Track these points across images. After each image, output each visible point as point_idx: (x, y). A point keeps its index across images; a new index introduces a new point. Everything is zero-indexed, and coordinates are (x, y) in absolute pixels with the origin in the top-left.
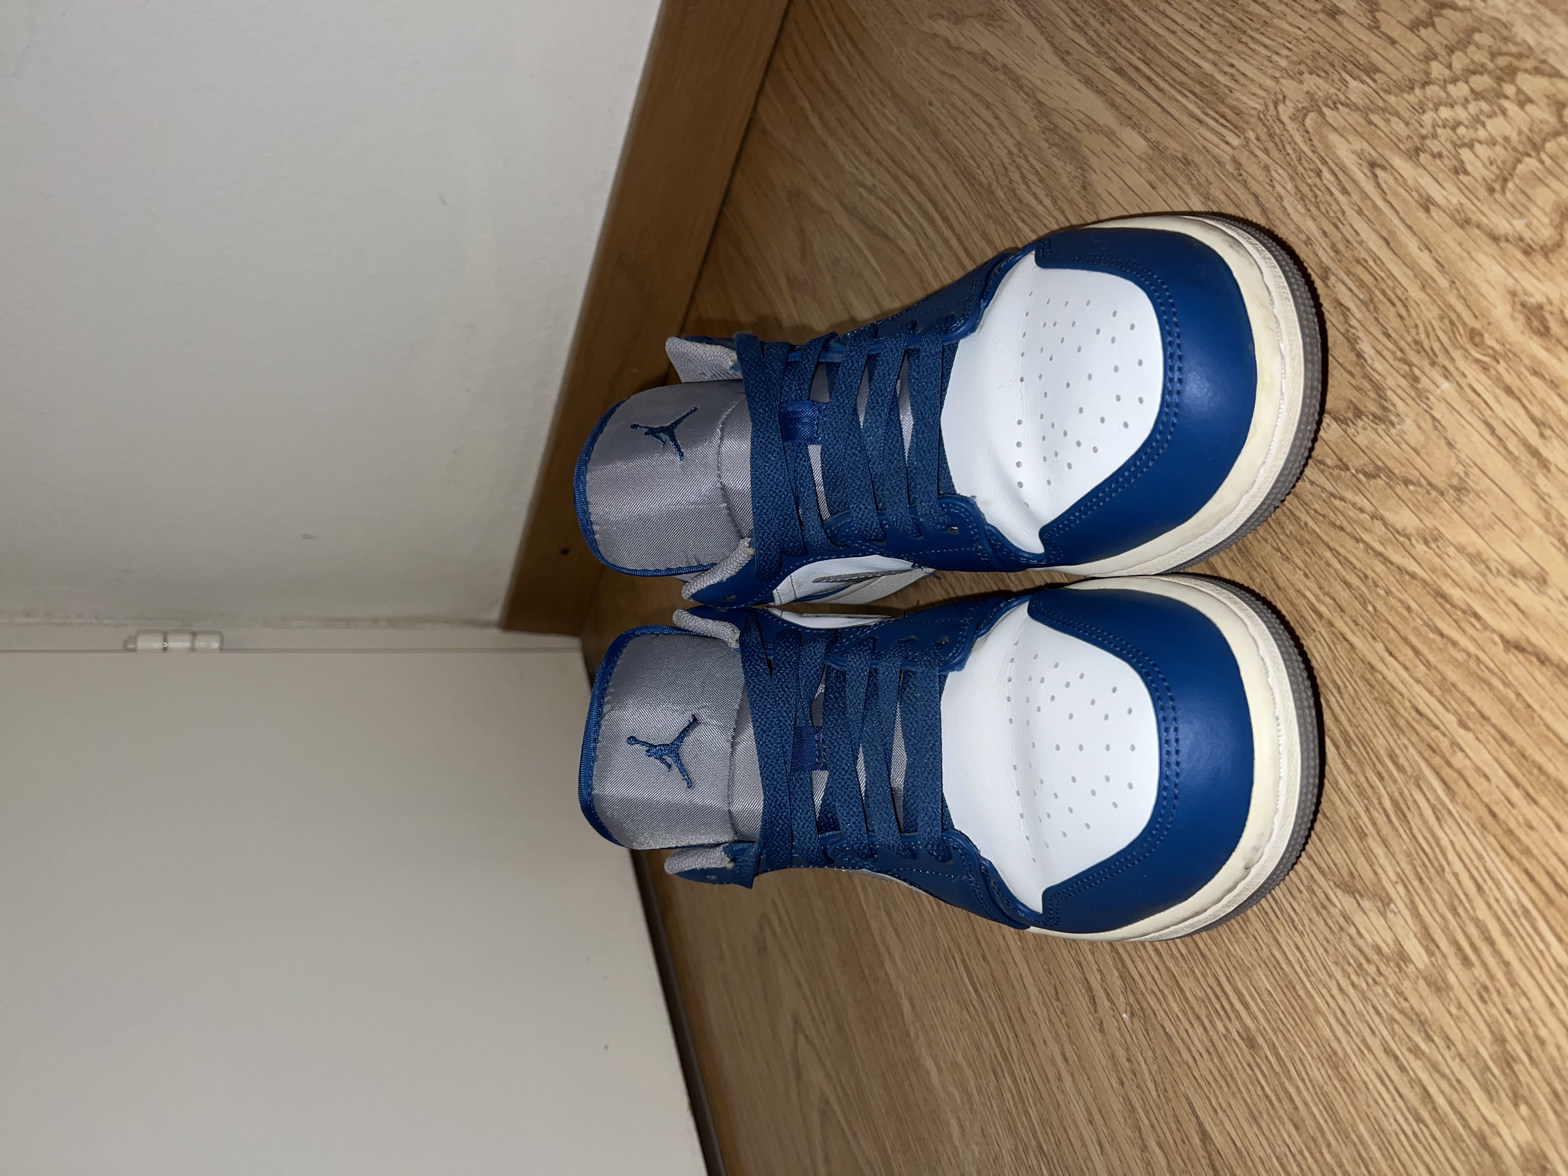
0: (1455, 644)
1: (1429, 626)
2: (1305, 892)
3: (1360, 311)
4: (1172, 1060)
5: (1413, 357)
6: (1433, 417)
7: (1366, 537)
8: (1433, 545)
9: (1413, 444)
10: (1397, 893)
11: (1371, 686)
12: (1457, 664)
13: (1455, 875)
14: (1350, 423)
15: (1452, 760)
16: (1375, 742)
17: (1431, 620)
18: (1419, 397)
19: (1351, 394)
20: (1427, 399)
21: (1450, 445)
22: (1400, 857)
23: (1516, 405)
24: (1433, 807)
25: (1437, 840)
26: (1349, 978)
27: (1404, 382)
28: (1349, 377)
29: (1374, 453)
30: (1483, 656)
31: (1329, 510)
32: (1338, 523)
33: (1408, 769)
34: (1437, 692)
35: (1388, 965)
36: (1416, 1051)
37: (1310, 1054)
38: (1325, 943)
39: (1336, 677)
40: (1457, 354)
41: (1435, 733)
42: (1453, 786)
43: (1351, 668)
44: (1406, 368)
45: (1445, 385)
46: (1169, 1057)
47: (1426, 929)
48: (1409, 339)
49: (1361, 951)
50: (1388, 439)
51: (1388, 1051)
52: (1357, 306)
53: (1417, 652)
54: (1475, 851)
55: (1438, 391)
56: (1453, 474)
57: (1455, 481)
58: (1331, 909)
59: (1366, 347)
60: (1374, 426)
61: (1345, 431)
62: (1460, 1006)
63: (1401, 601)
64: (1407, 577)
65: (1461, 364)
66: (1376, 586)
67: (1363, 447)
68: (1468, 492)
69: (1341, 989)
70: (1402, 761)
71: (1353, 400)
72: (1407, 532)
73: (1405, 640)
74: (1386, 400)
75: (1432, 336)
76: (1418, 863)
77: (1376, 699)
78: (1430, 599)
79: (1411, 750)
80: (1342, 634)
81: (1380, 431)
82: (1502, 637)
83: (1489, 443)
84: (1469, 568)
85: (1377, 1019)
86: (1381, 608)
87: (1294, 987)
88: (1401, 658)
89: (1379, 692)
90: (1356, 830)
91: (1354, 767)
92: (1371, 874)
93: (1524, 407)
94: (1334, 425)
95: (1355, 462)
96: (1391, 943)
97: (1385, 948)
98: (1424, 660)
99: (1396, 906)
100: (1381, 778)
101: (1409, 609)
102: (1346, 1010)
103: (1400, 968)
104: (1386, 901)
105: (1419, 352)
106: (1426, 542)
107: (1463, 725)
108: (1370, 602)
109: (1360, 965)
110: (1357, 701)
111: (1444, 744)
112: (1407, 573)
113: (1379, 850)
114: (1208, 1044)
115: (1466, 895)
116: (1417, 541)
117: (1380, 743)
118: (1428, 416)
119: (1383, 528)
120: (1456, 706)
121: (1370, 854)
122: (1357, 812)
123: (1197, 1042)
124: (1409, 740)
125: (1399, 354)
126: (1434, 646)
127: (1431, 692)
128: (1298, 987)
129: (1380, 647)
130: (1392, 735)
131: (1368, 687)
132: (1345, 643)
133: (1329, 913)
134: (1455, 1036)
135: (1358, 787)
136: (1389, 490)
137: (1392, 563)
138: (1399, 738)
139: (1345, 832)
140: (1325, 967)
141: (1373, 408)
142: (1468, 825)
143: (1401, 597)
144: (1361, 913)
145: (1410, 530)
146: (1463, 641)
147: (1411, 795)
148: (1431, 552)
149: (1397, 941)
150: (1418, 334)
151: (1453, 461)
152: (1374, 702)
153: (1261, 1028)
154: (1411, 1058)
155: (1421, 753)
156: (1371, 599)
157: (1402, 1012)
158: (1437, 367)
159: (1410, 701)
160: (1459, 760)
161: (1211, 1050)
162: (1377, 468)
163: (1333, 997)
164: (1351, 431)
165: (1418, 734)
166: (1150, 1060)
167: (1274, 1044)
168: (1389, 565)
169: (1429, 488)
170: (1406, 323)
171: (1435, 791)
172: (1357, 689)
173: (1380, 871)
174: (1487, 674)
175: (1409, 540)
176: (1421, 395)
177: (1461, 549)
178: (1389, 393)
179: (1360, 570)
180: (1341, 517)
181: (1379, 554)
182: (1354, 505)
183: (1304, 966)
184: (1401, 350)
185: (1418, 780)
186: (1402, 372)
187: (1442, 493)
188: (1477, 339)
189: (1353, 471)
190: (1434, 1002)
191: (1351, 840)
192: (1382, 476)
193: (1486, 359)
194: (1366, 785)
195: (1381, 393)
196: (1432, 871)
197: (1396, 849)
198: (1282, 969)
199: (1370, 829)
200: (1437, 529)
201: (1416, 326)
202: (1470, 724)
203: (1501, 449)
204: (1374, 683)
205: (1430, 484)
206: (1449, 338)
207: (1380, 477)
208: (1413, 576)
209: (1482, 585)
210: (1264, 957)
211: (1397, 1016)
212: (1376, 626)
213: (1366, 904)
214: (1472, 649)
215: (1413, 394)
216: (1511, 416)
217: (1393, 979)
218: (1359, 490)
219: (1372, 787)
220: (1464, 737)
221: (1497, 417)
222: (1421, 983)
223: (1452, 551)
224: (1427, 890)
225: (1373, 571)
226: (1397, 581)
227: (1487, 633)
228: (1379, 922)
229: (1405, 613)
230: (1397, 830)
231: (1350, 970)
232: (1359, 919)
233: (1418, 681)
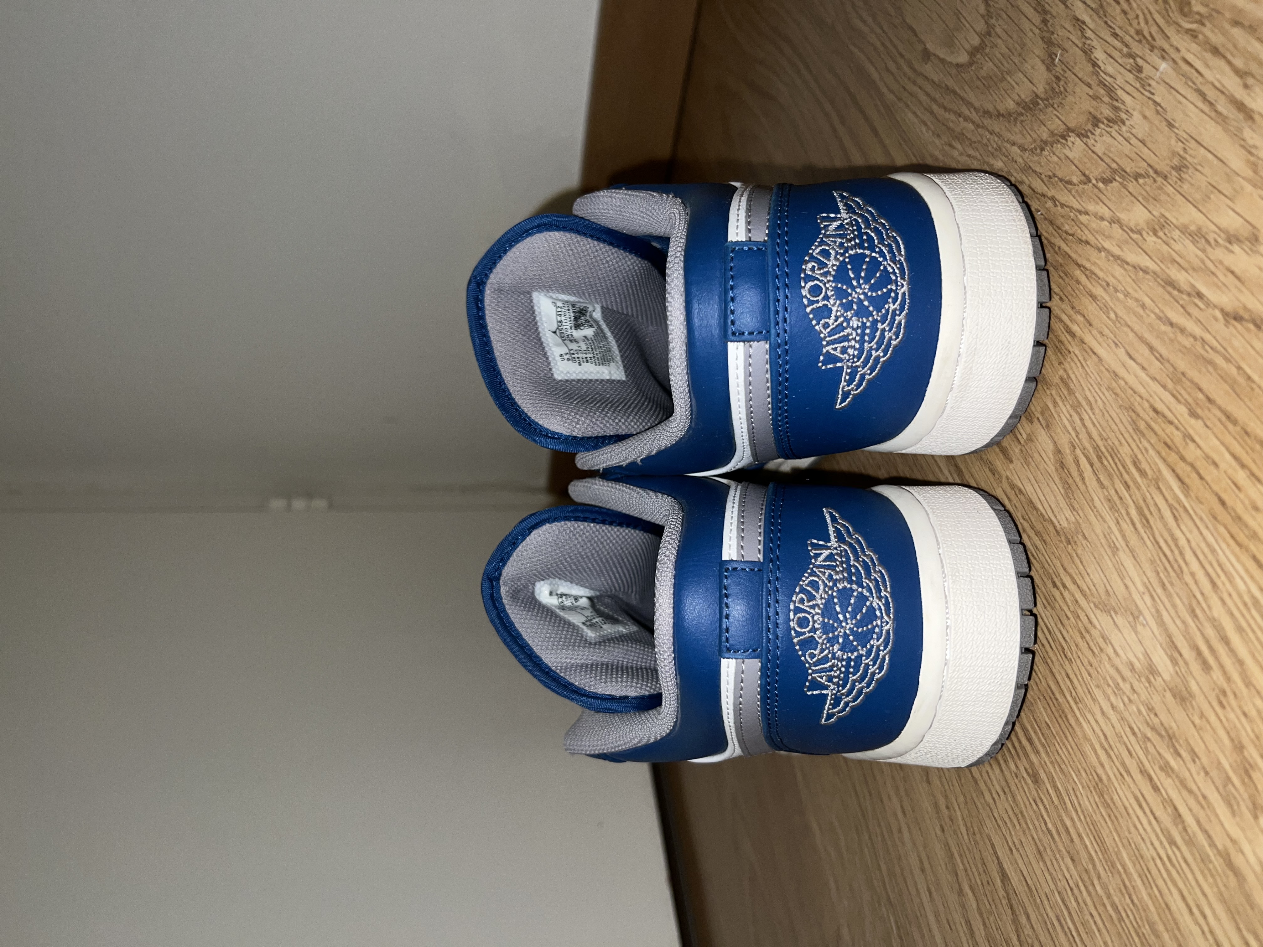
0: (1182, 330)
1: (1160, 318)
2: (1072, 619)
3: (1093, 20)
4: (978, 804)
5: (1137, 48)
6: (1155, 102)
7: (1107, 244)
8: (1161, 234)
9: (1140, 136)
10: (1144, 603)
11: (1116, 394)
12: (1185, 351)
13: (1192, 574)
14: (1089, 134)
15: (1184, 453)
16: (1121, 451)
17: (1162, 312)
18: (1143, 86)
19: (1088, 105)
20: (1150, 85)
21: (1170, 125)
22: (1147, 566)
23: (1222, 63)
24: (1171, 507)
25: (1175, 540)
26: (1109, 700)
27: (1130, 77)
28: (1087, 89)
29: (1109, 157)
30: (1207, 337)
31: (1078, 228)
32: (1084, 238)
33: (1149, 472)
34: (1170, 385)
35: (1139, 681)
36: (1166, 768)
37: (1081, 783)
38: (1089, 667)
39: (1088, 393)
40: (1170, 31)
41: (1170, 429)
42: (1187, 480)
43: (1099, 379)
44: (1131, 61)
45: (1163, 66)
46: (976, 800)
47: (1170, 636)
48: (1132, 32)
49: (1118, 670)
50: (1120, 139)
51: (1143, 772)
52: (1091, 17)
53: (1151, 349)
54: (1209, 545)
55: (1158, 74)
56: (1175, 154)
57: (1176, 161)
58: (1093, 631)
59: (1099, 55)
60: (1108, 129)
61: (1086, 145)
62: (1202, 716)
63: (1137, 300)
64: (1141, 273)
65: (1175, 39)
66: (1116, 290)
67: (1100, 154)
68: (1187, 167)
69: (1103, 713)
70: (1144, 466)
71: (1092, 110)
72: (1139, 228)
73: (1142, 339)
74: (1117, 100)
75: (1151, 22)
76: (1160, 569)
77: (1120, 406)
78: (1160, 290)
79: (1152, 452)
80: (1091, 349)
81: (1114, 134)
82: (1222, 310)
83: (1202, 111)
84: (1191, 246)
85: (1132, 738)
86: (1121, 312)
87: (1066, 717)
88: (1140, 360)
89: (1122, 399)
90: (1110, 546)
91: (1106, 483)
92: (1122, 588)
93: (1229, 63)
94: (1078, 141)
95: (1094, 172)
96: (1141, 656)
97: (1137, 665)
98: (1158, 355)
99: (1145, 619)
100: (1127, 487)
101: (1143, 306)
102: (1108, 734)
103: (1149, 682)
104: (1136, 613)
105: (1140, 42)
106: (1155, 233)
107: (1193, 414)
108: (1112, 309)
109: (1117, 685)
110: (1106, 413)
111: (1177, 436)
112: (1141, 269)
113: (1128, 563)
114: (1003, 783)
115: (1202, 594)
116: (1148, 233)
117: (1125, 451)
118: (1151, 102)
119: (1120, 231)
120: (1186, 396)
121: (1121, 567)
122: (1109, 527)
123: (995, 783)
124: (1149, 441)
125: (1125, 50)
126: (1166, 338)
127: (1164, 387)
128: (1069, 716)
129: (1121, 352)
130: (1134, 441)
131: (1114, 396)
132: (1093, 356)
133: (1091, 636)
134: (1200, 749)
135: (1109, 500)
136: (1123, 189)
137: (1128, 264)
138: (1141, 442)
139: (1101, 550)
140: (1089, 692)
141: (1107, 112)
142: (1201, 519)
143: (1137, 296)
144: (1116, 631)
145: (1142, 224)
146: (1190, 326)
147: (1153, 498)
148: (1160, 241)
149: (1147, 654)
150: (1139, 24)
151: (1173, 142)
152: (1118, 411)
153: (1043, 763)
154: (1162, 775)
155: (1159, 453)
156: (1113, 306)
157: (1153, 729)
158: (1156, 51)
159: (1148, 401)
160: (1191, 452)
161: (1006, 789)
162: (1114, 171)
163: (1096, 721)
164: (1091, 142)
165: (1156, 433)
166: (962, 805)
167: (1053, 777)
168: (1126, 266)
169: (1155, 176)
170: (1128, 16)
171: (1172, 490)
172: (1105, 401)
173: (1129, 584)
174: (1212, 355)
175: (1141, 235)
176: (1144, 84)
177: (1184, 230)
178: (1120, 92)
179: (1103, 280)
180: (1086, 232)
181: (1117, 258)
182: (1095, 215)
183: (1074, 694)
184: (1127, 46)
185: (1157, 482)
186: (1128, 67)
187: (1166, 178)
188: (1186, 10)
189: (1094, 181)
190: (1179, 714)
191: (1106, 557)
192: (1117, 178)
193: (1194, 26)
194: (1116, 498)
195: (1113, 95)
196: (1173, 574)
197: (1142, 558)
198: (1057, 700)
199: (1120, 543)
200: (1164, 216)
201: (1137, 17)
202: (1199, 411)
203: (1213, 114)
204: (1118, 391)
205: (1156, 172)
206: (1163, 17)
207: (1115, 180)
208: (1145, 271)
209: (1203, 262)
210: (1042, 689)
211: (1149, 734)
212: (1117, 332)
213: (1120, 620)
214: (1198, 331)
215: (1138, 85)
216: (1218, 76)
217: (1144, 695)
218: (1100, 199)
219: (1121, 498)
220: (1195, 426)
221: (1207, 82)
222: (1168, 695)
223: (1176, 234)
224: (1169, 596)
225: (1114, 276)
226: (1133, 280)
227: (1210, 310)
228: (1131, 637)
229: (1141, 311)
230: (1142, 539)
231: (1109, 691)
232: (1115, 637)
233: (1154, 379)
